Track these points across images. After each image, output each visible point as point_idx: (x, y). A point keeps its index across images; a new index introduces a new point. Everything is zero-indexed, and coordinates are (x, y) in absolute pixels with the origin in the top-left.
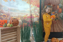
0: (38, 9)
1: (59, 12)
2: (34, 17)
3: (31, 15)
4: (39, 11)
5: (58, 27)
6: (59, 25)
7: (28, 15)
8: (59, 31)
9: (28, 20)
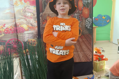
0: (33, 9)
1: (82, 17)
2: (23, 30)
3: (16, 25)
4: (36, 16)
5: (82, 50)
6: (84, 47)
7: (6, 26)
8: (83, 60)
9: (7, 39)
